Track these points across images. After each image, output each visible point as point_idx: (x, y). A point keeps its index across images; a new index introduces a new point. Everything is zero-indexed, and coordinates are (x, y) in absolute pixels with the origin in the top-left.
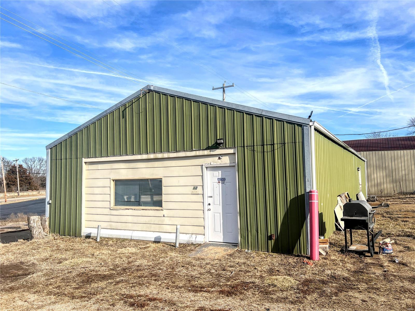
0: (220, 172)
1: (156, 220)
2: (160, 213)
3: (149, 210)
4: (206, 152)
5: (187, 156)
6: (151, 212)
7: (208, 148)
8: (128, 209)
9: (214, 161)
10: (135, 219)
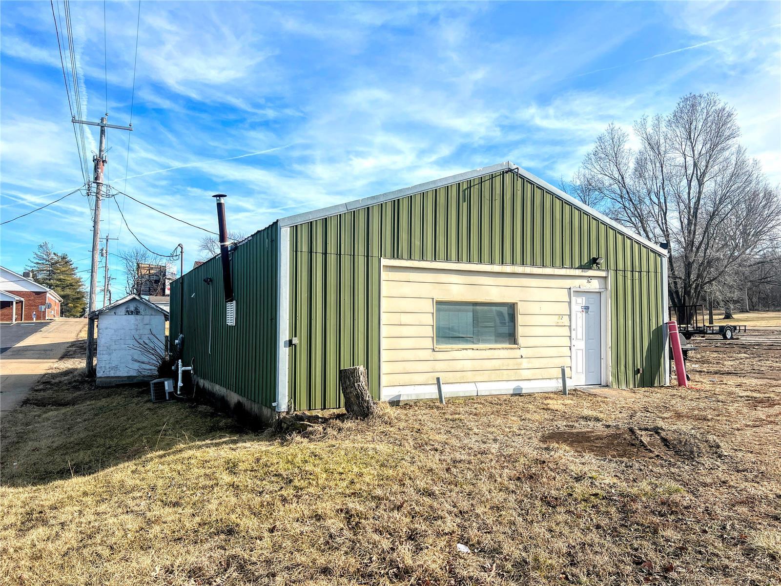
0: (584, 298)
1: (511, 364)
2: (517, 353)
3: (500, 349)
4: (578, 272)
5: (555, 274)
6: (501, 351)
7: (581, 267)
8: (466, 349)
9: (584, 284)
10: (477, 364)
